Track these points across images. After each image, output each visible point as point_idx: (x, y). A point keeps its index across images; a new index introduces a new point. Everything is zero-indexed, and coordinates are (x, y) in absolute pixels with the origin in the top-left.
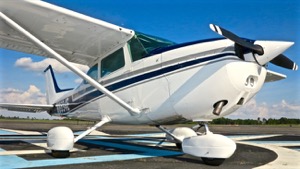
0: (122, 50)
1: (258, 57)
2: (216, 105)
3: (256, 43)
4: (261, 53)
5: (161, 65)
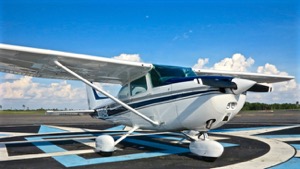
0: (144, 77)
1: (235, 91)
2: (208, 122)
3: (233, 80)
4: (236, 88)
5: (171, 93)
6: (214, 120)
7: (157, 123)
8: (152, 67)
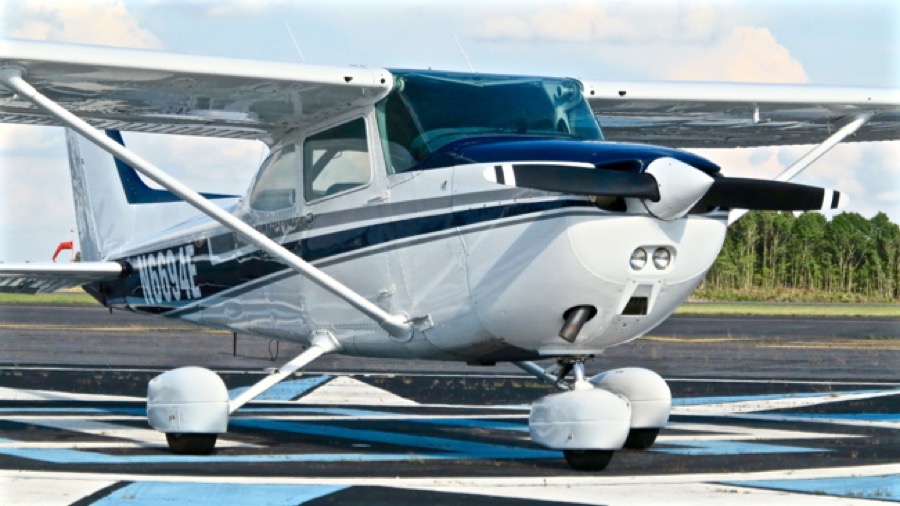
2: (569, 314)
4: (656, 198)
5: (451, 201)
6: (591, 311)
7: (399, 320)
8: (390, 83)
